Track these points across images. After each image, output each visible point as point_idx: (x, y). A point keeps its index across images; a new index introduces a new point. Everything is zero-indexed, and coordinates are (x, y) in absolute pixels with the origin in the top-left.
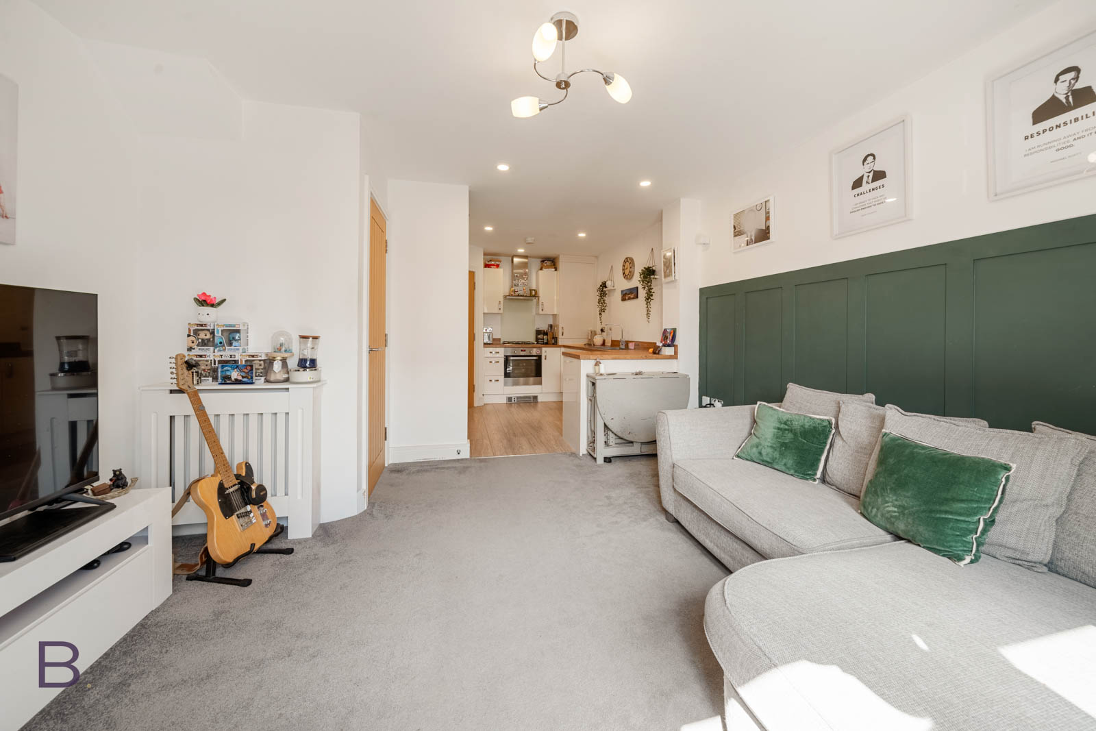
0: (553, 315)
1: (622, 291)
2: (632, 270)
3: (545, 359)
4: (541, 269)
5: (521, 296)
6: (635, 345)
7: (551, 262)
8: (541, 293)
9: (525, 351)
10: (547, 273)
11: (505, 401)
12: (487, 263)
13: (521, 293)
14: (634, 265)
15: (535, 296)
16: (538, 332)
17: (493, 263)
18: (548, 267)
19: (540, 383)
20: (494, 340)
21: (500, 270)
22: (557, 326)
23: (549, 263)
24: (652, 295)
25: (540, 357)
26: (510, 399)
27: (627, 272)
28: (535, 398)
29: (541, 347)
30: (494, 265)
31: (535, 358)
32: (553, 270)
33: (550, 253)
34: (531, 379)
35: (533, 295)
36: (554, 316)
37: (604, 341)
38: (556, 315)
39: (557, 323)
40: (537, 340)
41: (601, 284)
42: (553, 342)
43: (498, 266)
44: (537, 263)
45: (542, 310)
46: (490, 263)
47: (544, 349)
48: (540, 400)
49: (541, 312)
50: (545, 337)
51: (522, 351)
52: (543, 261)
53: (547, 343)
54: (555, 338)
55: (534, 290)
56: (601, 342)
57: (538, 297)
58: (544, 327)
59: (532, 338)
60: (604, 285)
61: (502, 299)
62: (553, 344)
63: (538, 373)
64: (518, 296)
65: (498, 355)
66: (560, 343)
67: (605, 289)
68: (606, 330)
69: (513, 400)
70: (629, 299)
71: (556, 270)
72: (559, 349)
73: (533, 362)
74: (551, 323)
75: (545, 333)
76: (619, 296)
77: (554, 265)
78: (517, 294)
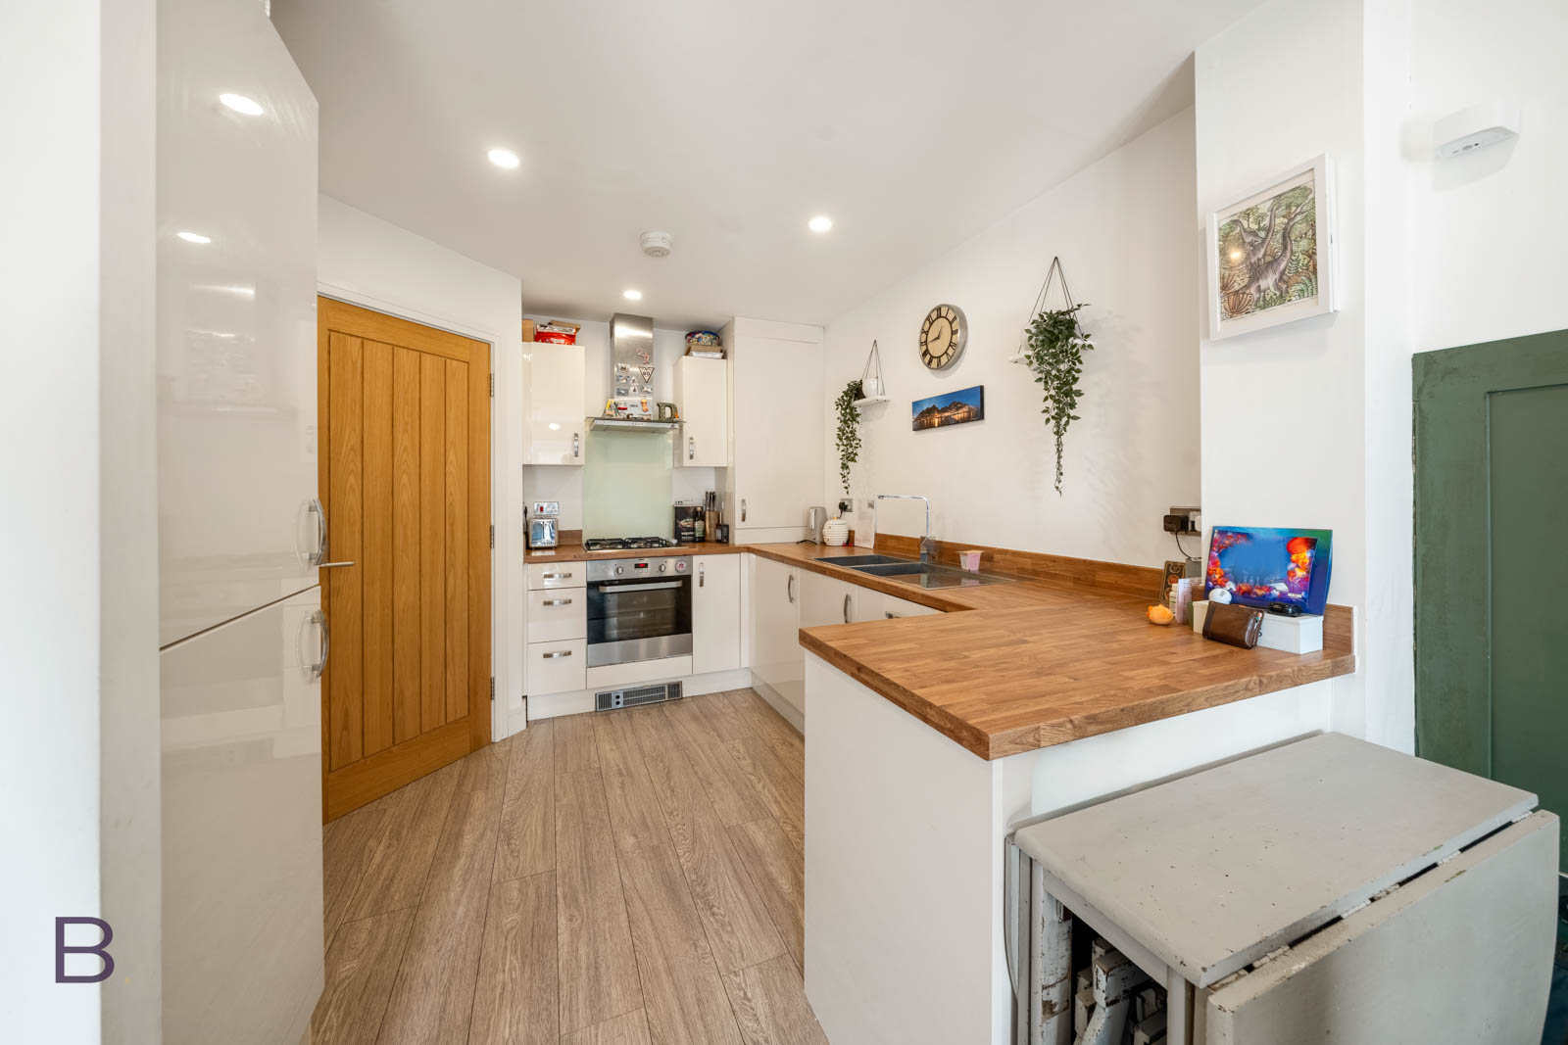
0: (717, 469)
1: (916, 404)
2: (957, 338)
3: (701, 585)
4: (688, 353)
5: (636, 419)
6: (983, 558)
7: (709, 336)
8: (686, 414)
9: (646, 566)
10: (702, 364)
11: (590, 705)
12: (541, 330)
13: (636, 412)
14: (964, 324)
15: (671, 420)
16: (680, 512)
17: (556, 330)
18: (705, 349)
19: (688, 649)
20: (562, 535)
21: (577, 351)
22: (731, 496)
23: (706, 339)
24: (1072, 406)
25: (686, 580)
26: (604, 700)
27: (936, 349)
28: (675, 689)
29: (691, 555)
30: (558, 336)
31: (673, 585)
32: (719, 355)
33: (708, 311)
34: (665, 641)
35: (669, 417)
36: (721, 471)
37: (851, 534)
38: (725, 468)
39: (728, 490)
40: (678, 532)
41: (846, 388)
42: (719, 535)
43: (571, 339)
44: (678, 339)
45: (691, 457)
46: (548, 330)
47: (696, 559)
48: (687, 692)
49: (687, 462)
50: (698, 525)
51: (637, 566)
52: (691, 334)
53: (703, 540)
54: (724, 528)
55: (670, 406)
56: (842, 538)
57: (681, 423)
58: (695, 499)
59: (663, 529)
60: (856, 391)
61: (583, 430)
62: (719, 541)
63: (681, 622)
64: (628, 418)
65: (568, 583)
66: (739, 538)
67: (856, 403)
68: (855, 506)
69: (614, 701)
70: (945, 423)
71: (724, 357)
72: (735, 557)
73: (668, 594)
74: (712, 488)
75: (698, 515)
76: (908, 418)
77: (720, 344)
78: (623, 413)
